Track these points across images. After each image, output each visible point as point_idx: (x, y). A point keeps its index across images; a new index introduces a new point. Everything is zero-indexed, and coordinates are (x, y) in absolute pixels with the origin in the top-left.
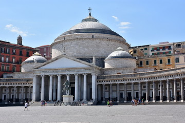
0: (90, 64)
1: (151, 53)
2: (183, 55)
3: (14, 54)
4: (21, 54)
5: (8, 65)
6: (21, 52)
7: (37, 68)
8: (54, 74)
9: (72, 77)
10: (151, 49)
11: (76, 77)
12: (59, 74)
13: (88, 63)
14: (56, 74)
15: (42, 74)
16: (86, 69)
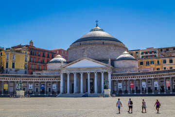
0: (107, 65)
1: (141, 56)
2: (169, 58)
3: (39, 56)
4: (44, 56)
5: (35, 65)
6: (44, 54)
7: (64, 68)
8: (77, 72)
9: (92, 74)
10: (141, 52)
11: (96, 75)
12: (82, 72)
13: (105, 64)
14: (79, 72)
15: (68, 72)
16: (103, 68)
